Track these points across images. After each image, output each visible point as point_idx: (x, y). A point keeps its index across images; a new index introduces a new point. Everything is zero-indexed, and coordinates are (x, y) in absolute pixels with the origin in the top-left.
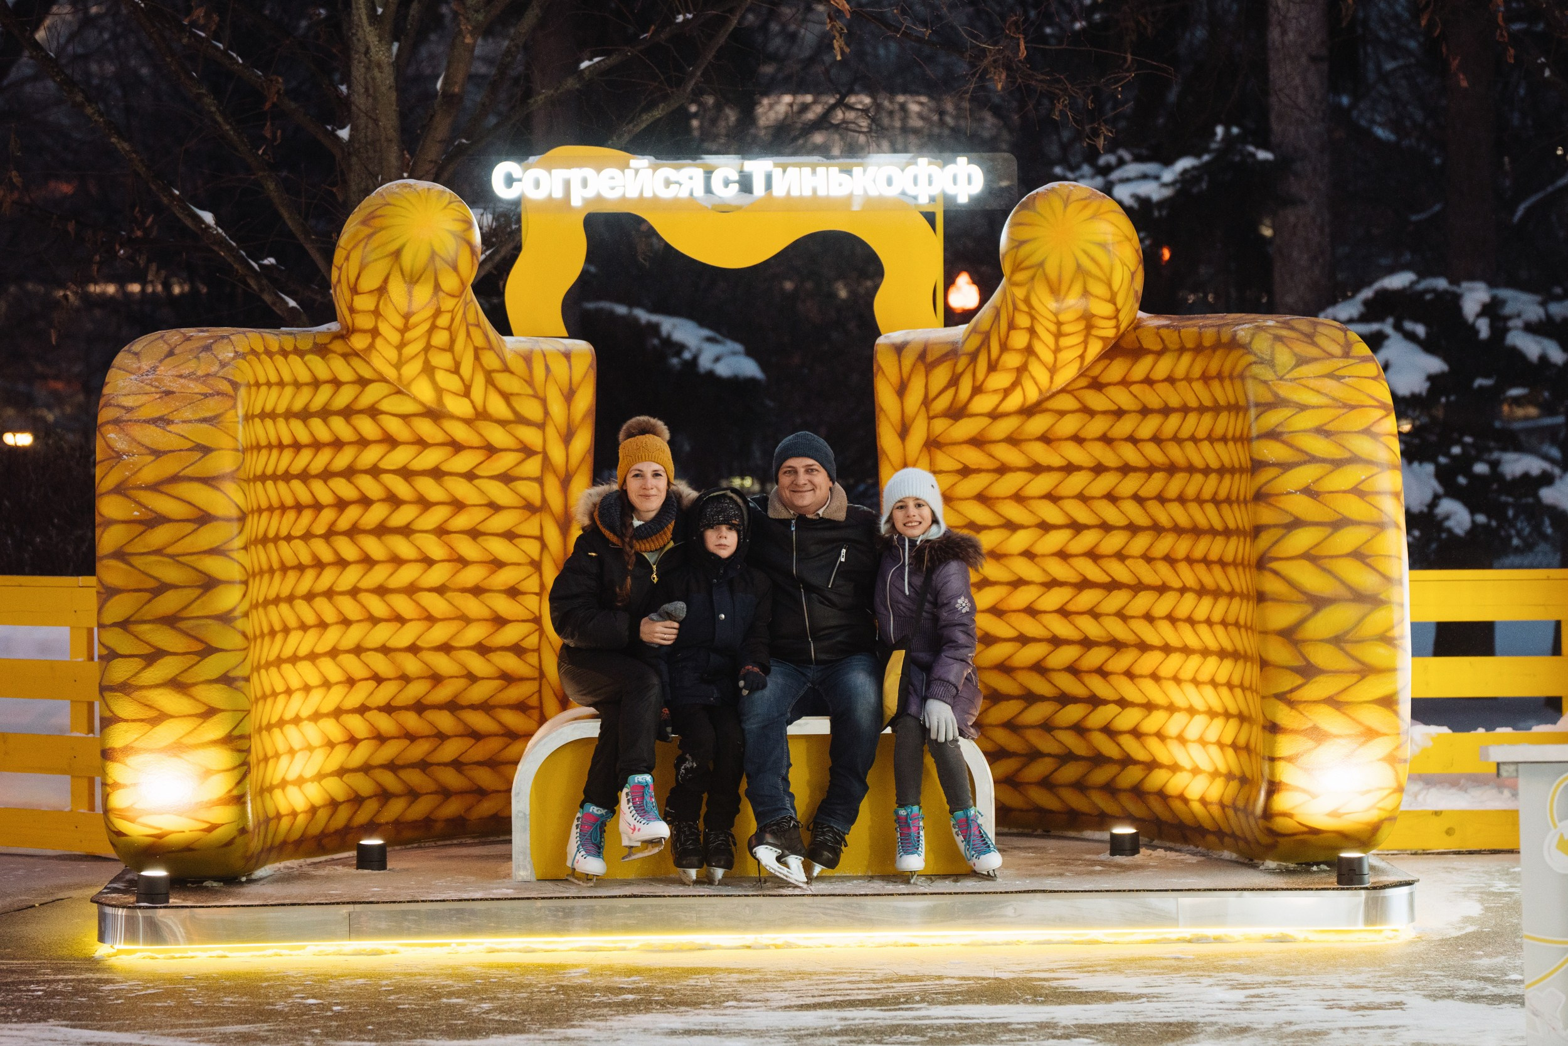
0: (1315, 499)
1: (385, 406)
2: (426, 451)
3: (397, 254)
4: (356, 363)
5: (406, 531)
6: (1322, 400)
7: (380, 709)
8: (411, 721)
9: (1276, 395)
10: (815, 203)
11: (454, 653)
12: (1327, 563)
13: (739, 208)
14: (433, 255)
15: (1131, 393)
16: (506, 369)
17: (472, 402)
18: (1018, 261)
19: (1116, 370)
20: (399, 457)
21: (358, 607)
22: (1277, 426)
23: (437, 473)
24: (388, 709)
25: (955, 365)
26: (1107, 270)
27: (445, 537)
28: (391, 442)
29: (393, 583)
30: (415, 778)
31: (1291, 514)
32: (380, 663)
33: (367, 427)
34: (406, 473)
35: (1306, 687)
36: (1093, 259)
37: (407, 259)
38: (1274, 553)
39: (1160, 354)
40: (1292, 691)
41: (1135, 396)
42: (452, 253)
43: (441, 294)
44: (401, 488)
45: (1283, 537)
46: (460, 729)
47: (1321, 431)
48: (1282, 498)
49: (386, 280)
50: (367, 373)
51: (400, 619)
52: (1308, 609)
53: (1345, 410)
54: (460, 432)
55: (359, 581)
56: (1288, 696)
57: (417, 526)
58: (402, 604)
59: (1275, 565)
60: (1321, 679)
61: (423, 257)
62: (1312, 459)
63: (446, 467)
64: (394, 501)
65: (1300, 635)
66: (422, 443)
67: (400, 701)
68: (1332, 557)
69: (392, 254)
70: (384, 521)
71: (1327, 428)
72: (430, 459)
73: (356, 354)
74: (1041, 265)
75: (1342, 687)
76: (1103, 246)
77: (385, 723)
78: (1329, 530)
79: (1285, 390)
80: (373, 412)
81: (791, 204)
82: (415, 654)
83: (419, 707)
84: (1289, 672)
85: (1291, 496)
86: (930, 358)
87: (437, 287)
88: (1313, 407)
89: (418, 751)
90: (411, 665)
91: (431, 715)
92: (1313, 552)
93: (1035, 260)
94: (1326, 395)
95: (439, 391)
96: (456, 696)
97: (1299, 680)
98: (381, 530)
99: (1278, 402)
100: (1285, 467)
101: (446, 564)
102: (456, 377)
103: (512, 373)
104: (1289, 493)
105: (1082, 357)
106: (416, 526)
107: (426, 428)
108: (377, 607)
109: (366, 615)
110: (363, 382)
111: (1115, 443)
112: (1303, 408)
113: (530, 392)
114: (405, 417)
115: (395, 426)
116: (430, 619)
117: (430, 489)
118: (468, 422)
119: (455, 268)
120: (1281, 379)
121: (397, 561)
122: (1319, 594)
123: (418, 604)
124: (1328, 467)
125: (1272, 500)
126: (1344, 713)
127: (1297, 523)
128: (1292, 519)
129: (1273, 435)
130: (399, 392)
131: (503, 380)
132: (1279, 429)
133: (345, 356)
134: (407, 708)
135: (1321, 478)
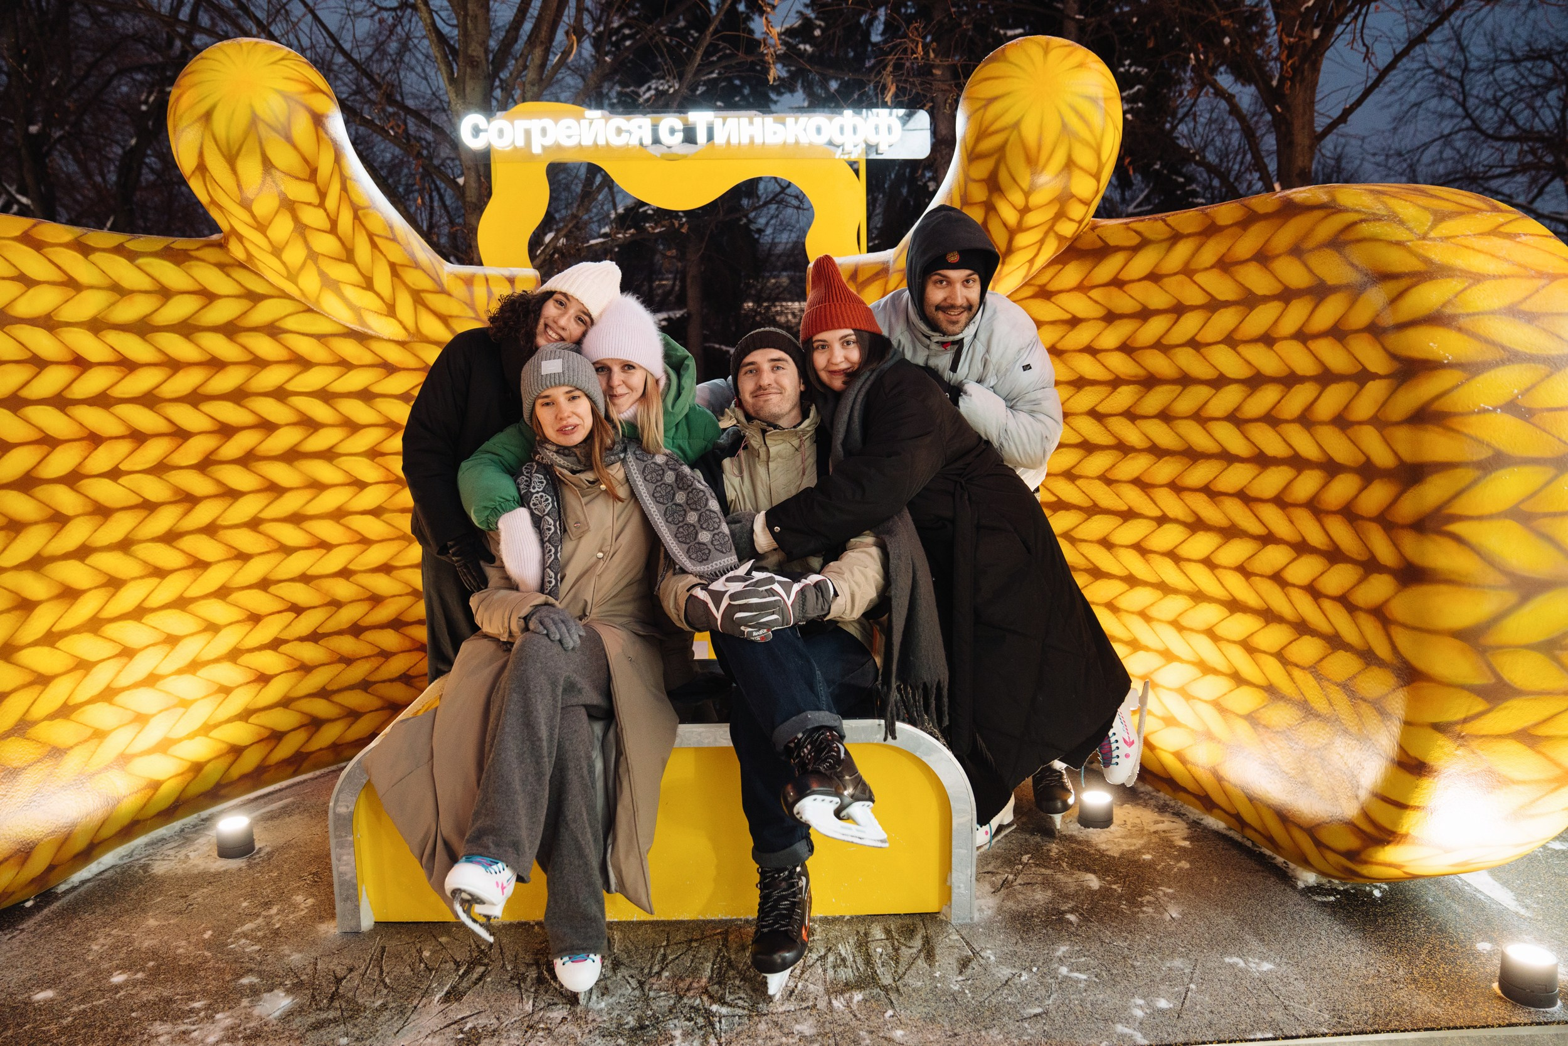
0: (1527, 420)
1: (290, 324)
2: (351, 373)
3: (207, 116)
4: (240, 275)
5: (329, 455)
6: (1504, 268)
7: (302, 639)
8: (347, 645)
9: (1427, 261)
10: (753, 150)
11: (395, 573)
12: (1546, 525)
13: (684, 157)
14: (254, 121)
15: (1090, 298)
16: (442, 291)
17: (401, 322)
18: (983, 127)
19: (1072, 274)
20: (315, 379)
21: (262, 538)
22: (1444, 305)
23: (366, 395)
24: (314, 637)
25: (886, 283)
26: (1098, 132)
27: (379, 459)
28: (304, 364)
29: (311, 510)
30: (354, 700)
31: (1488, 445)
32: (300, 594)
33: (264, 346)
34: (325, 396)
35: (1490, 715)
36: (1081, 117)
37: (219, 123)
38: (1457, 508)
39: (1135, 249)
40: (1465, 721)
41: (1096, 302)
42: (282, 119)
43: (277, 174)
44: (319, 411)
45: (1475, 482)
46: (408, 644)
47: (1513, 312)
48: (1474, 419)
49: (201, 155)
50: (259, 287)
51: (325, 546)
52: (1511, 597)
53: (1543, 282)
54: (394, 355)
55: (260, 511)
56: (1458, 728)
57: (343, 448)
58: (328, 530)
59: (1456, 528)
60: (1515, 704)
61: (241, 121)
62: (1512, 357)
63: (377, 389)
64: (311, 425)
65: (1492, 639)
66: (345, 365)
67: (331, 626)
68: (1554, 515)
69: (200, 119)
70: (296, 445)
71: (1525, 307)
72: (356, 380)
73: (241, 265)
74: (1016, 125)
75: (1546, 714)
76: (1093, 100)
77: (309, 653)
78: (1550, 472)
79: (1438, 254)
80: (273, 330)
81: (732, 152)
82: (347, 579)
83: (356, 630)
84: (1466, 693)
85: (1487, 416)
86: (861, 279)
87: (267, 164)
88: (1494, 277)
89: (358, 672)
90: (342, 589)
91: (370, 636)
92: (1525, 507)
93: (1008, 119)
94: (1506, 260)
95: (356, 310)
96: (401, 614)
97: (1479, 705)
98: (292, 456)
99: (1430, 273)
100: (1471, 369)
101: (382, 486)
102: (370, 294)
103: (450, 295)
104: (1485, 411)
105: (1031, 261)
106: (341, 449)
107: (349, 349)
108: (290, 535)
109: (272, 545)
110: (255, 298)
111: (1066, 356)
112: (1477, 278)
113: (472, 314)
114: (320, 337)
115: (306, 347)
116: (365, 542)
117: (358, 411)
118: (402, 344)
119: (289, 139)
120: (1424, 237)
121: (318, 486)
122: (1526, 574)
123: (349, 528)
124: (1542, 369)
125: (1455, 423)
126: (1539, 752)
127: (1497, 461)
128: (1490, 453)
129: (1435, 319)
130: (309, 310)
131: (438, 302)
132: (1449, 311)
133: (221, 266)
134: (340, 633)
135: (1533, 386)
